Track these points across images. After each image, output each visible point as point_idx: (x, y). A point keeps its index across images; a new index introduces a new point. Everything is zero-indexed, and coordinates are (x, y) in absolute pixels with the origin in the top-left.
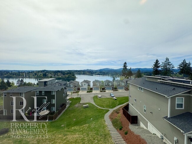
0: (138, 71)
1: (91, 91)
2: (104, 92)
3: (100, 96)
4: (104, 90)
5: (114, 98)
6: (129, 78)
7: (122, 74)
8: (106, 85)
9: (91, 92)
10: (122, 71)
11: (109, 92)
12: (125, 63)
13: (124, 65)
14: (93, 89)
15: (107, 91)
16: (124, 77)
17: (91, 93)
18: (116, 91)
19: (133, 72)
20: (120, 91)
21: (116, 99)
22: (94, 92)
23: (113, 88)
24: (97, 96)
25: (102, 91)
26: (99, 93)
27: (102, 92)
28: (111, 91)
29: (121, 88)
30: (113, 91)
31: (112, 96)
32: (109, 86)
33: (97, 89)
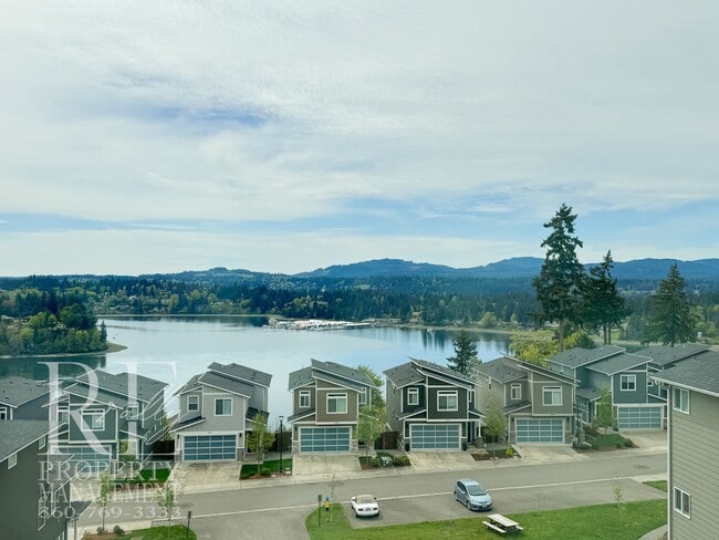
0: (665, 285)
1: (282, 468)
2: (395, 471)
3: (369, 507)
4: (397, 455)
5: (497, 517)
6: (598, 339)
7: (538, 308)
8: (408, 409)
9: (281, 471)
10: (537, 283)
11: (441, 467)
12: (565, 217)
13: (551, 230)
14: (297, 442)
15: (421, 461)
16: (546, 334)
17: (282, 480)
18: (503, 455)
19: (623, 292)
20: (533, 454)
21: (511, 531)
22: (307, 470)
23: (469, 428)
24: (338, 507)
25: (375, 465)
26: (354, 475)
27: (380, 472)
28: (457, 462)
29: (544, 428)
30: (477, 457)
31: (476, 500)
32: (434, 414)
33: (329, 440)
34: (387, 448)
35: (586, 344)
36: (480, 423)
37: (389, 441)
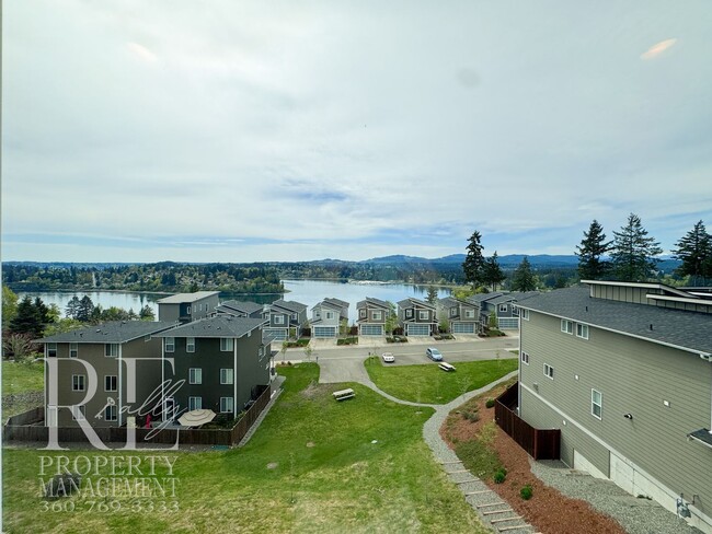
0: (521, 266)
1: (354, 341)
2: (401, 344)
3: (391, 358)
4: (402, 337)
5: (444, 363)
6: (491, 290)
7: (465, 276)
8: (407, 319)
9: (354, 343)
10: (464, 265)
11: (421, 343)
12: (476, 236)
13: (470, 242)
14: (360, 331)
15: (412, 340)
16: (467, 288)
17: (355, 346)
18: (447, 338)
19: (501, 269)
20: (461, 338)
21: (451, 370)
22: (364, 342)
23: (433, 327)
24: (377, 358)
25: (393, 342)
26: (384, 345)
27: (395, 344)
28: (428, 341)
29: (466, 327)
30: (436, 339)
31: (436, 356)
32: (418, 321)
33: (373, 331)
34: (397, 334)
35: (485, 291)
36: (438, 324)
37: (398, 331)
